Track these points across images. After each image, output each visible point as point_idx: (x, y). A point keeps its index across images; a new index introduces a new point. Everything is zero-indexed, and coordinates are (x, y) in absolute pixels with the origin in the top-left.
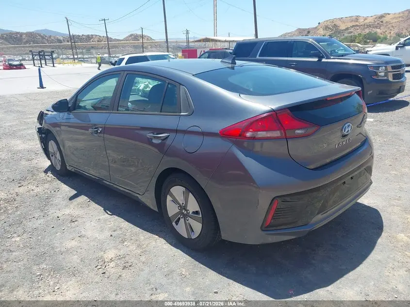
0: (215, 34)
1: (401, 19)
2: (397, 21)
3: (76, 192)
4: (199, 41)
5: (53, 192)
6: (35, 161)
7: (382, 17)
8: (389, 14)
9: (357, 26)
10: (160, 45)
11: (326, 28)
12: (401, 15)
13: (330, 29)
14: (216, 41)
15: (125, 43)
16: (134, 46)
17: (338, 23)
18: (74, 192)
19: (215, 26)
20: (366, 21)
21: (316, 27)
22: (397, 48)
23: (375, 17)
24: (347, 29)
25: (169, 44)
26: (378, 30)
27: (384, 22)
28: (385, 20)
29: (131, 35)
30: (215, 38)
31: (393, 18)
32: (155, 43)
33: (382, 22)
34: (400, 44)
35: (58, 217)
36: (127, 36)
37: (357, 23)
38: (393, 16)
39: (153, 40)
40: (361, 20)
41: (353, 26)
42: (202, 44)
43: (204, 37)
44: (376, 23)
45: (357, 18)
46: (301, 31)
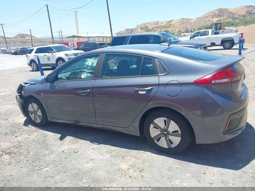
0: (78, 32)
1: (179, 23)
2: (177, 24)
3: (61, 135)
4: (70, 37)
5: (43, 137)
6: (10, 120)
7: (170, 22)
8: (173, 20)
9: (158, 27)
10: (40, 41)
11: (142, 28)
12: (180, 21)
13: (144, 29)
14: (80, 37)
15: (15, 40)
16: (22, 41)
17: (148, 25)
18: (59, 136)
19: (77, 28)
20: (162, 25)
21: (136, 28)
22: (190, 38)
23: (167, 22)
24: (153, 29)
25: (54, 40)
26: (169, 29)
27: (172, 24)
28: (172, 23)
29: (19, 35)
30: (78, 35)
31: (176, 23)
32: (37, 39)
33: (171, 25)
34: (192, 36)
35: (63, 152)
36: (16, 35)
37: (158, 25)
38: (175, 22)
39: (35, 37)
40: (160, 24)
41: (156, 27)
42: (72, 39)
43: (72, 35)
44: (168, 25)
45: (157, 23)
46: (127, 30)
